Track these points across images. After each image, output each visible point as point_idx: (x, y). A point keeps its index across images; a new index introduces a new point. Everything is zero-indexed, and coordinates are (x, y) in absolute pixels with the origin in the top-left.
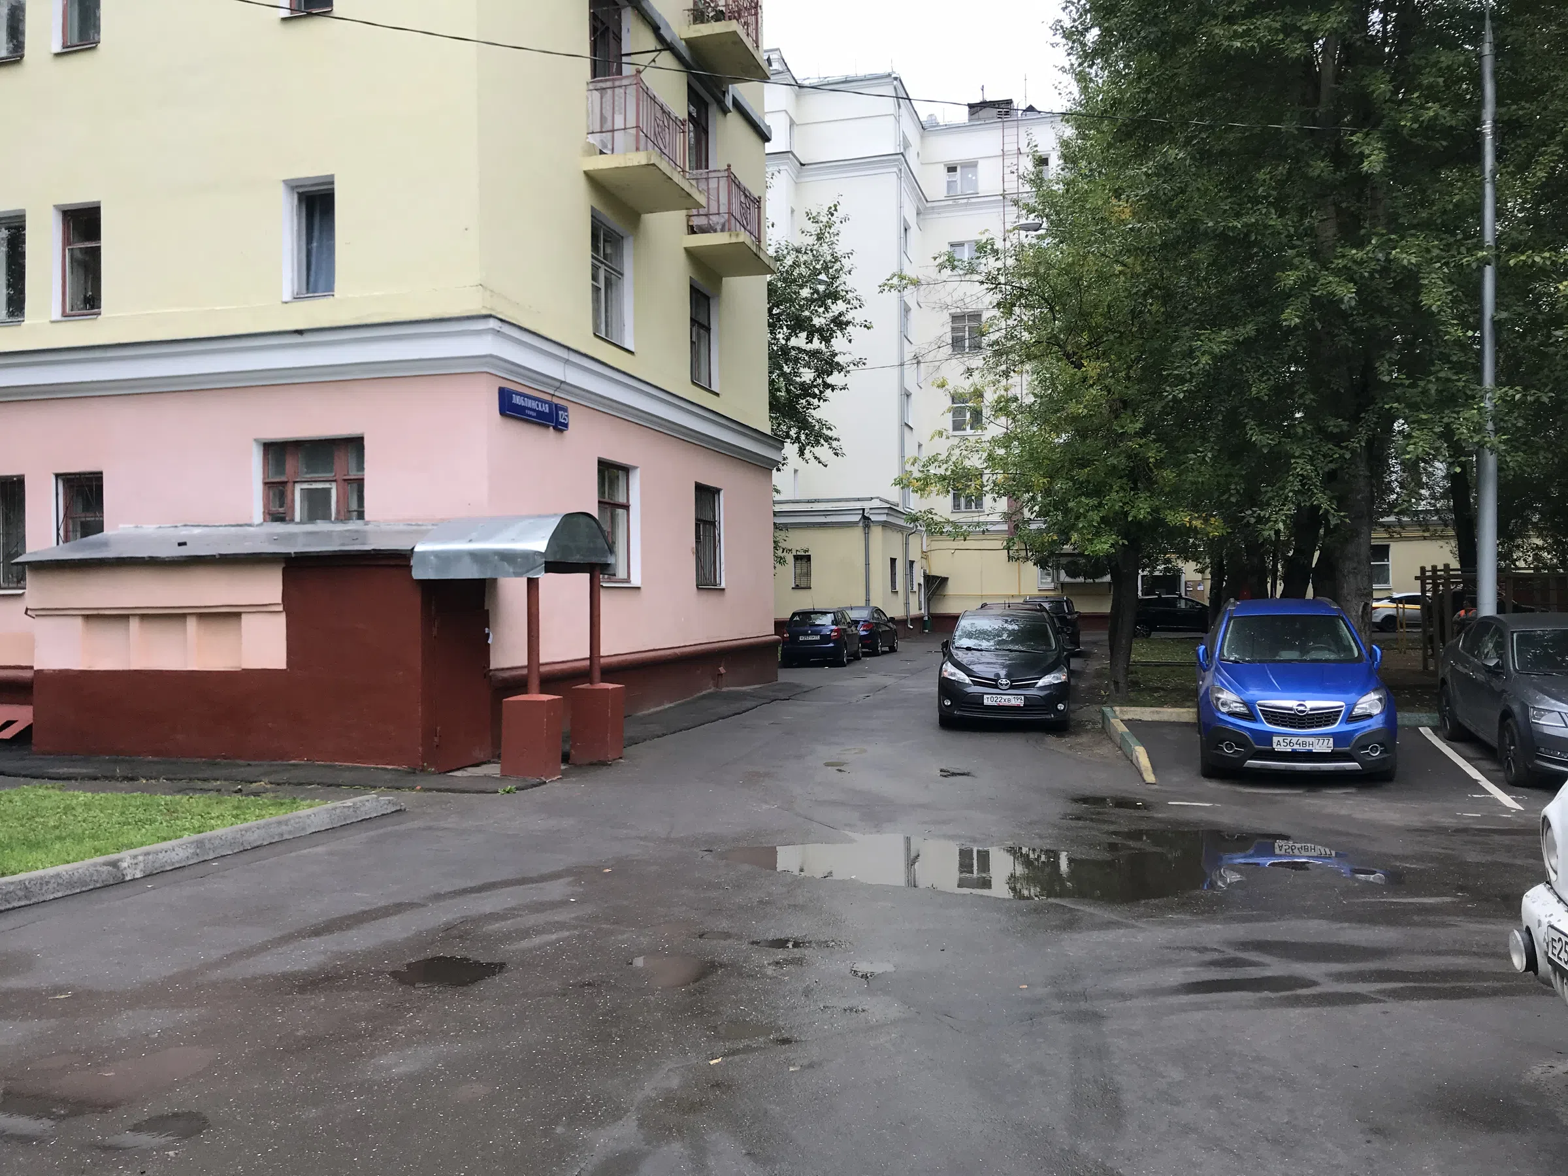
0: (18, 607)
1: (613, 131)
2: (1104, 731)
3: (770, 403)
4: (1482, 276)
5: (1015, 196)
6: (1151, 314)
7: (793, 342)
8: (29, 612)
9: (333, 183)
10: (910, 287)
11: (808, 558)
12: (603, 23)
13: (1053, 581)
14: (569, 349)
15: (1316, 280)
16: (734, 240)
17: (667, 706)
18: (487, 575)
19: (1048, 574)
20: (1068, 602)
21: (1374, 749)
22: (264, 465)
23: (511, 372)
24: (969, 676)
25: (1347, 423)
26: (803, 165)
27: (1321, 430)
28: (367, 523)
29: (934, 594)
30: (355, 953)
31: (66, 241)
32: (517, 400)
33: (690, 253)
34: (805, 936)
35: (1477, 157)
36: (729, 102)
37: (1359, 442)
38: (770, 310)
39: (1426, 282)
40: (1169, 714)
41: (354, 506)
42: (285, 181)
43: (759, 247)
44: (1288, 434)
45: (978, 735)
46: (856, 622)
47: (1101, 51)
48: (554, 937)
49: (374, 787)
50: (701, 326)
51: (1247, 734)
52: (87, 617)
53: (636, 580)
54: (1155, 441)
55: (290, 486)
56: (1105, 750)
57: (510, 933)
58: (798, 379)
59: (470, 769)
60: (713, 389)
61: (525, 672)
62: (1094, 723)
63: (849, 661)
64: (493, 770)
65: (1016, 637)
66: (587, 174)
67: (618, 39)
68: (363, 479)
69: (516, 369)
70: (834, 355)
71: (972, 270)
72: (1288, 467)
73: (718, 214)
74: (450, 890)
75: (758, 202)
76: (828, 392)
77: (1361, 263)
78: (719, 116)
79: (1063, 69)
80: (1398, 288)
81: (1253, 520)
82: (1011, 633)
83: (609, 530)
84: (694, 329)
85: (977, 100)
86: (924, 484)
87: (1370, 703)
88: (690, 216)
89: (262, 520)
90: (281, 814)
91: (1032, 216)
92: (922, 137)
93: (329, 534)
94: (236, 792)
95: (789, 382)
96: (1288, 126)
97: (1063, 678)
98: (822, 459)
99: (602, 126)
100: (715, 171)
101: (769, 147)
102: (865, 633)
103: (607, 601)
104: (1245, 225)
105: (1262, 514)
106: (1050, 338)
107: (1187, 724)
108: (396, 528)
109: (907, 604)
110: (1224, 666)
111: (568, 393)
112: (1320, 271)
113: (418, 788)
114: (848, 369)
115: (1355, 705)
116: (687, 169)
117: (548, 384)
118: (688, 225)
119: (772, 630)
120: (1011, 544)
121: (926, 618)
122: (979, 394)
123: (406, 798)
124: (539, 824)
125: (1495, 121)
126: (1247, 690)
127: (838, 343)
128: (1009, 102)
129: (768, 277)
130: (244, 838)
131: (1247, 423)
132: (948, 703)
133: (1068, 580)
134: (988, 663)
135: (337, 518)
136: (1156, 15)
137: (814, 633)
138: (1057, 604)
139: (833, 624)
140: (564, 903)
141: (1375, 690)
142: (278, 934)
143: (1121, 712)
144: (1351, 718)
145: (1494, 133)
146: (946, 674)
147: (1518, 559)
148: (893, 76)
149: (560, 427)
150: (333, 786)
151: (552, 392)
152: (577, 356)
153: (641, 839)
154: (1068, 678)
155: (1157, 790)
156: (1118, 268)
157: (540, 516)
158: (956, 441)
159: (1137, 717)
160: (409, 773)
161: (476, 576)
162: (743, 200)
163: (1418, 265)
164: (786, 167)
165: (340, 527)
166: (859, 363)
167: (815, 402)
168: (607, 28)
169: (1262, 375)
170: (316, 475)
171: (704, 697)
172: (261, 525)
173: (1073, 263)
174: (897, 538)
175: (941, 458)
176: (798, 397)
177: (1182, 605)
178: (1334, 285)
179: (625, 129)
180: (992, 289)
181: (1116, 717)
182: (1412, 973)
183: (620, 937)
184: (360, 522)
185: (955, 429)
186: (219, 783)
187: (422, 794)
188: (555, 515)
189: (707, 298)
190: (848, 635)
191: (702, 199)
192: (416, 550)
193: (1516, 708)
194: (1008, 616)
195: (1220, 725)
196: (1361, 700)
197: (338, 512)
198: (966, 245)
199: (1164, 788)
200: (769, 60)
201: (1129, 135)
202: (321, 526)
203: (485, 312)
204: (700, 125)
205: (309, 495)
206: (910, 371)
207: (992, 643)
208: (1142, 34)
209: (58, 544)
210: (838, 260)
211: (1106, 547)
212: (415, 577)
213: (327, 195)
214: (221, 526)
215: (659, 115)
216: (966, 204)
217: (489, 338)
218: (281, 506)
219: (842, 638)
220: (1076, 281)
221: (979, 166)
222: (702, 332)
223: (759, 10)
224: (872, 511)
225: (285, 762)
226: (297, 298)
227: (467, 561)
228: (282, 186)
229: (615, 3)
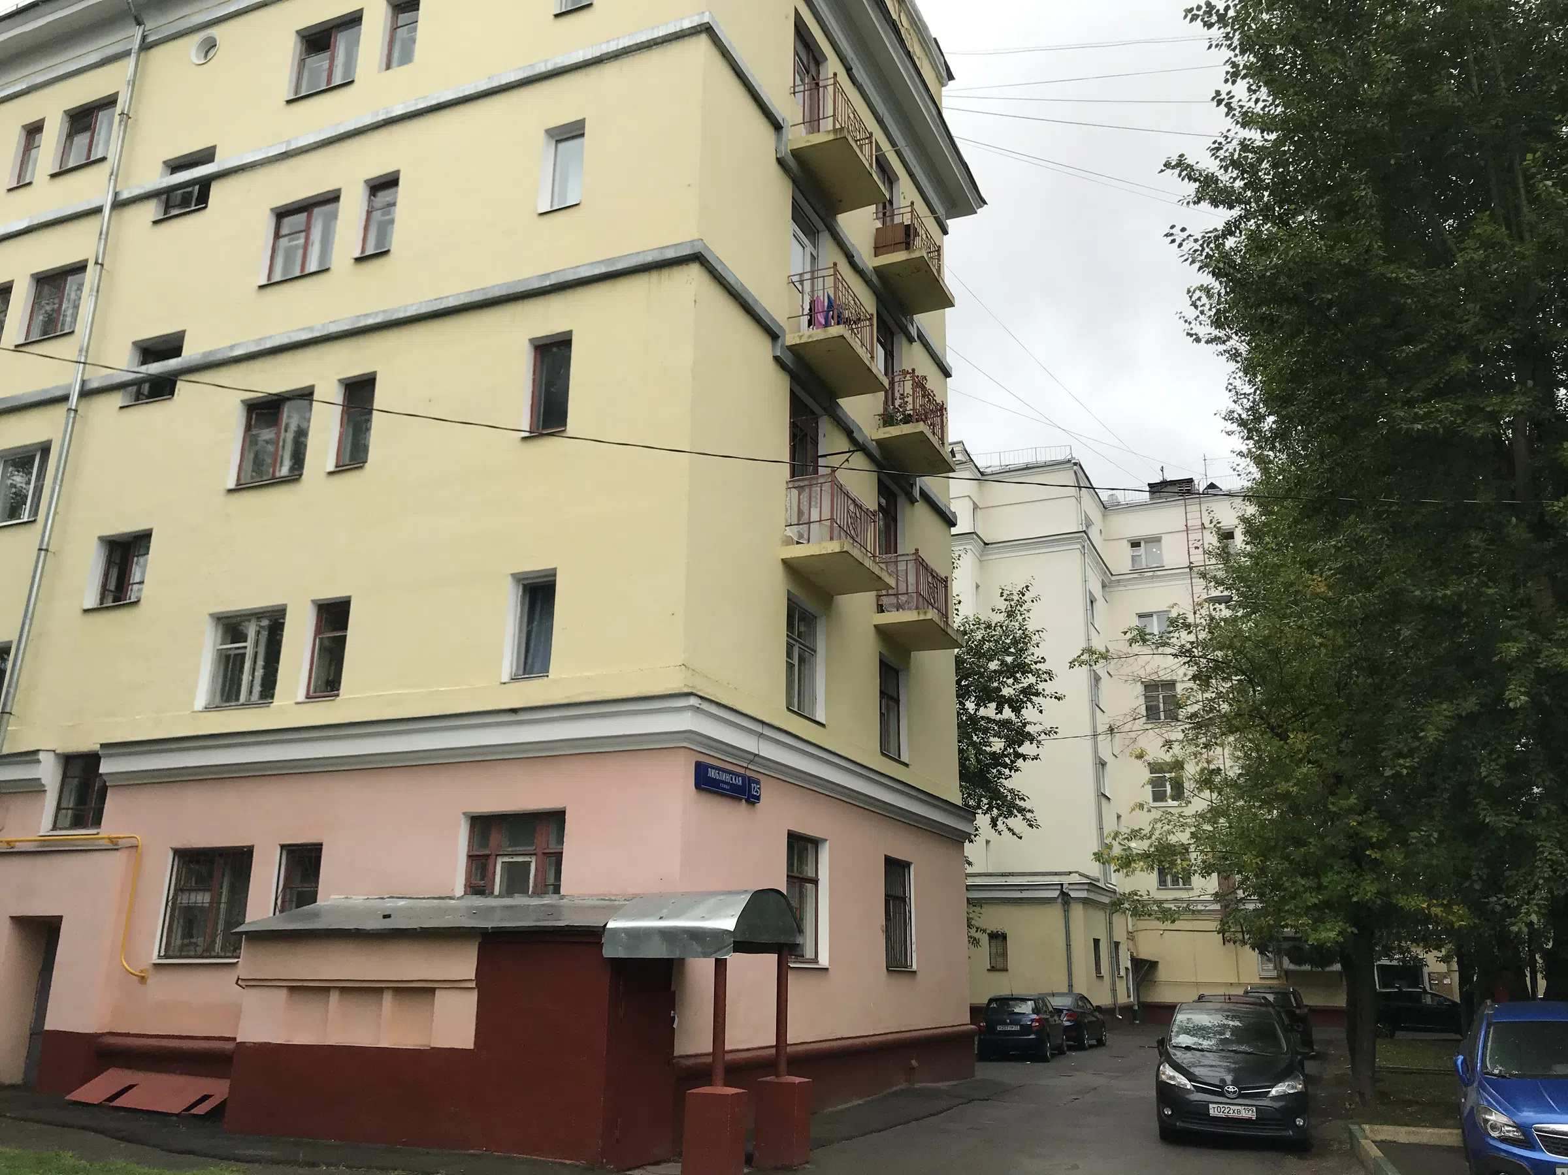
0: (230, 977)
1: (809, 523)
2: (1353, 1152)
3: (960, 771)
5: (1202, 569)
6: (1357, 686)
7: (982, 712)
8: (239, 982)
9: (555, 575)
10: (1101, 661)
11: (1004, 937)
12: (801, 430)
13: (1275, 968)
14: (763, 723)
15: (1539, 651)
16: (922, 617)
17: (856, 1103)
18: (677, 955)
19: (1269, 960)
20: (1294, 993)
22: (470, 838)
23: (708, 746)
24: (1190, 1081)
26: (988, 544)
28: (562, 897)
29: (1143, 980)
31: (318, 631)
32: (712, 774)
33: (879, 630)
36: (917, 493)
38: (958, 682)
40: (1427, 1135)
41: (551, 880)
42: (512, 575)
43: (946, 623)
44: (1528, 812)
46: (1059, 1011)
47: (1280, 435)
50: (890, 698)
51: (1524, 1164)
52: (292, 989)
53: (823, 961)
54: (1376, 818)
55: (491, 861)
58: (988, 749)
59: (649, 1168)
60: (902, 759)
61: (710, 1059)
62: (1340, 1142)
63: (1052, 1056)
64: (674, 1169)
65: (1240, 1036)
66: (785, 562)
67: (816, 444)
68: (562, 853)
69: (714, 744)
70: (1025, 725)
71: (1164, 644)
72: (1533, 851)
73: (907, 593)
75: (945, 582)
76: (1020, 763)
78: (908, 506)
79: (1241, 454)
81: (1498, 908)
82: (1235, 1030)
83: (798, 906)
84: (884, 701)
85: (1157, 479)
86: (1127, 862)
88: (880, 596)
89: (463, 893)
91: (1221, 588)
92: (1104, 516)
93: (527, 908)
95: (979, 752)
96: (1482, 499)
97: (1299, 1087)
98: (1016, 831)
99: (799, 520)
100: (903, 555)
101: (954, 531)
102: (1069, 1023)
103: (795, 985)
104: (1454, 594)
105: (1509, 901)
106: (1252, 710)
107: (1450, 1149)
108: (590, 903)
109: (1114, 991)
110: (1488, 1080)
111: (764, 766)
112: (1542, 642)
114: (1039, 738)
116: (877, 554)
117: (739, 757)
118: (878, 605)
119: (967, 1019)
120: (1226, 927)
121: (1136, 1007)
122: (1178, 765)
126: (1521, 1111)
127: (1029, 713)
128: (1190, 481)
129: (956, 650)
131: (1478, 803)
132: (1168, 1112)
133: (1292, 967)
134: (1212, 1066)
135: (533, 893)
136: (1334, 402)
137: (1013, 1023)
138: (1283, 996)
139: (1034, 1013)
143: (1371, 1131)
146: (1163, 1077)
148: (1073, 461)
149: (753, 799)
151: (745, 765)
152: (772, 730)
154: (1305, 1086)
156: (1318, 640)
157: (730, 893)
158: (1156, 814)
159: (1390, 1138)
160: (587, 1170)
161: (665, 955)
162: (930, 580)
164: (972, 547)
165: (535, 901)
166: (1050, 732)
167: (1007, 771)
168: (806, 435)
169: (1491, 753)
170: (518, 849)
171: (895, 1094)
172: (462, 897)
173: (1269, 637)
174: (1099, 917)
175: (1144, 832)
176: (989, 766)
177: (1428, 1000)
178: (1560, 657)
179: (820, 521)
180: (1187, 662)
181: (1366, 1138)
184: (556, 896)
185: (1155, 800)
186: (396, 1173)
188: (746, 892)
189: (897, 672)
190: (1051, 1026)
191: (891, 582)
192: (609, 926)
194: (1229, 1010)
195: (1492, 1152)
197: (535, 886)
198: (1155, 617)
200: (952, 452)
201: (1317, 511)
202: (519, 900)
203: (686, 690)
204: (889, 516)
205: (509, 868)
206: (1104, 742)
207: (1213, 1042)
208: (1321, 419)
209: (274, 914)
210: (1026, 636)
211: (1332, 935)
212: (605, 956)
213: (550, 585)
214: (424, 898)
215: (852, 508)
216: (1152, 577)
217: (689, 715)
218: (482, 879)
219: (1044, 1029)
220: (1275, 654)
221: (1163, 541)
222: (892, 703)
223: (944, 412)
224: (1071, 887)
225: (463, 1152)
226: (514, 679)
227: (657, 939)
228: (510, 579)
229: (813, 413)
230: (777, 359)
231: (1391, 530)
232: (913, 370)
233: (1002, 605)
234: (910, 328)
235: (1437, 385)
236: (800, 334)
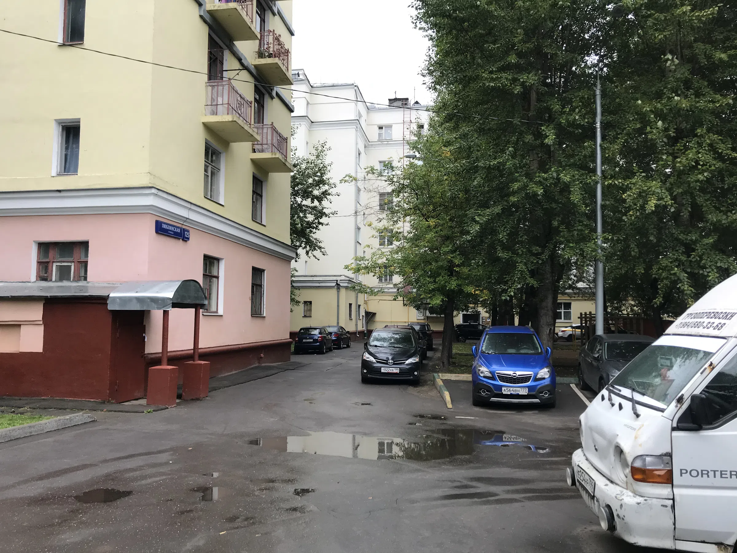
1: (217, 105)
2: (434, 384)
4: (596, 188)
5: (408, 141)
6: (459, 198)
7: (304, 203)
9: (79, 122)
10: (354, 181)
11: (311, 303)
12: (214, 56)
13: (423, 315)
14: (191, 203)
15: (528, 186)
16: (274, 156)
17: (234, 372)
18: (145, 309)
19: (421, 312)
20: (428, 325)
21: (546, 393)
22: (38, 253)
23: (161, 213)
24: (375, 359)
25: (541, 249)
26: (313, 122)
27: (530, 251)
28: (88, 283)
29: (369, 320)
30: (59, 488)
32: (164, 226)
33: (253, 161)
34: (277, 478)
35: (593, 137)
36: (274, 94)
37: (545, 256)
38: (293, 188)
39: (572, 189)
40: (462, 377)
41: (82, 274)
42: (55, 120)
43: (286, 160)
45: (378, 386)
46: (331, 333)
48: (158, 479)
49: (83, 410)
50: (258, 194)
51: (492, 386)
53: (221, 312)
54: (459, 255)
55: (50, 264)
56: (434, 393)
57: (137, 477)
58: (306, 220)
59: (132, 401)
60: (263, 223)
61: (161, 355)
62: (430, 381)
63: (326, 352)
64: (143, 402)
65: (398, 341)
66: (204, 124)
67: (222, 63)
68: (87, 262)
69: (164, 212)
70: (323, 209)
71: (380, 175)
72: (515, 267)
73: (267, 144)
74: (111, 458)
75: (286, 140)
76: (320, 226)
77: (546, 179)
78: (270, 100)
80: (562, 191)
81: (500, 290)
82: (396, 339)
83: (209, 288)
84: (254, 196)
85: (393, 97)
87: (544, 373)
88: (254, 145)
89: (35, 280)
90: (34, 423)
92: (368, 113)
93: (70, 287)
94: (12, 412)
95: (302, 221)
97: (417, 360)
98: (317, 257)
99: (212, 103)
100: (266, 125)
101: (294, 114)
102: (335, 338)
103: (204, 322)
104: (498, 163)
105: (504, 287)
106: (415, 207)
107: (468, 382)
108: (103, 285)
109: (356, 325)
110: (483, 355)
111: (190, 223)
112: (529, 182)
113: (105, 410)
114: (329, 216)
115: (537, 374)
116: (252, 123)
117: (179, 219)
118: (253, 149)
119: (288, 337)
121: (366, 332)
123: (97, 415)
124: (161, 427)
125: (601, 123)
126: (492, 366)
127: (325, 203)
128: (407, 99)
129: (292, 173)
130: (11, 434)
131: (497, 248)
132: (365, 371)
133: (429, 315)
134: (386, 353)
135: (73, 280)
137: (310, 338)
138: (423, 326)
139: (319, 334)
140: (167, 463)
141: (547, 367)
142: (22, 479)
143: (442, 376)
144: (536, 380)
145: (601, 128)
146: (365, 358)
147: (624, 310)
148: (355, 85)
149: (185, 239)
150: (62, 409)
151: (182, 223)
152: (195, 207)
153: (210, 434)
154: (420, 360)
155: (452, 412)
156: (445, 178)
157: (171, 281)
159: (449, 378)
160: (102, 403)
161: (139, 309)
162: (279, 138)
163: (570, 182)
164: (304, 123)
165: (75, 284)
166: (334, 213)
167: (314, 230)
168: (217, 58)
169: (505, 228)
170: (64, 259)
171: (252, 368)
172: (35, 282)
173: (426, 174)
174: (352, 294)
176: (306, 228)
177: (480, 328)
178: (535, 188)
179: (222, 104)
180: (390, 184)
181: (439, 378)
182: (539, 490)
183: (190, 479)
184: (85, 282)
186: (3, 408)
187: (107, 413)
188: (178, 281)
189: (262, 182)
190: (326, 340)
191: (258, 138)
192: (110, 296)
193: (605, 376)
194: (396, 332)
195: (480, 382)
196: (540, 372)
197: (74, 277)
199: (455, 411)
200: (298, 74)
201: (450, 120)
202: (65, 283)
203: (150, 185)
204: (260, 104)
205: (60, 268)
206: (360, 218)
207: (387, 343)
210: (325, 167)
211: (438, 302)
212: (109, 309)
213: (76, 127)
214: (14, 282)
215: (239, 99)
216: (387, 144)
217: (152, 197)
218: (46, 273)
219: (323, 341)
220: (427, 183)
221: (393, 127)
222: (258, 197)
223: (289, 54)
224: (341, 281)
225: (39, 398)
226: (59, 175)
227: (135, 301)
228: (54, 122)
229: (221, 47)
230: (201, 17)
231: (478, 130)
232: (274, 31)
233: (315, 152)
234: (274, 8)
235: (503, 65)
236: (214, 5)
